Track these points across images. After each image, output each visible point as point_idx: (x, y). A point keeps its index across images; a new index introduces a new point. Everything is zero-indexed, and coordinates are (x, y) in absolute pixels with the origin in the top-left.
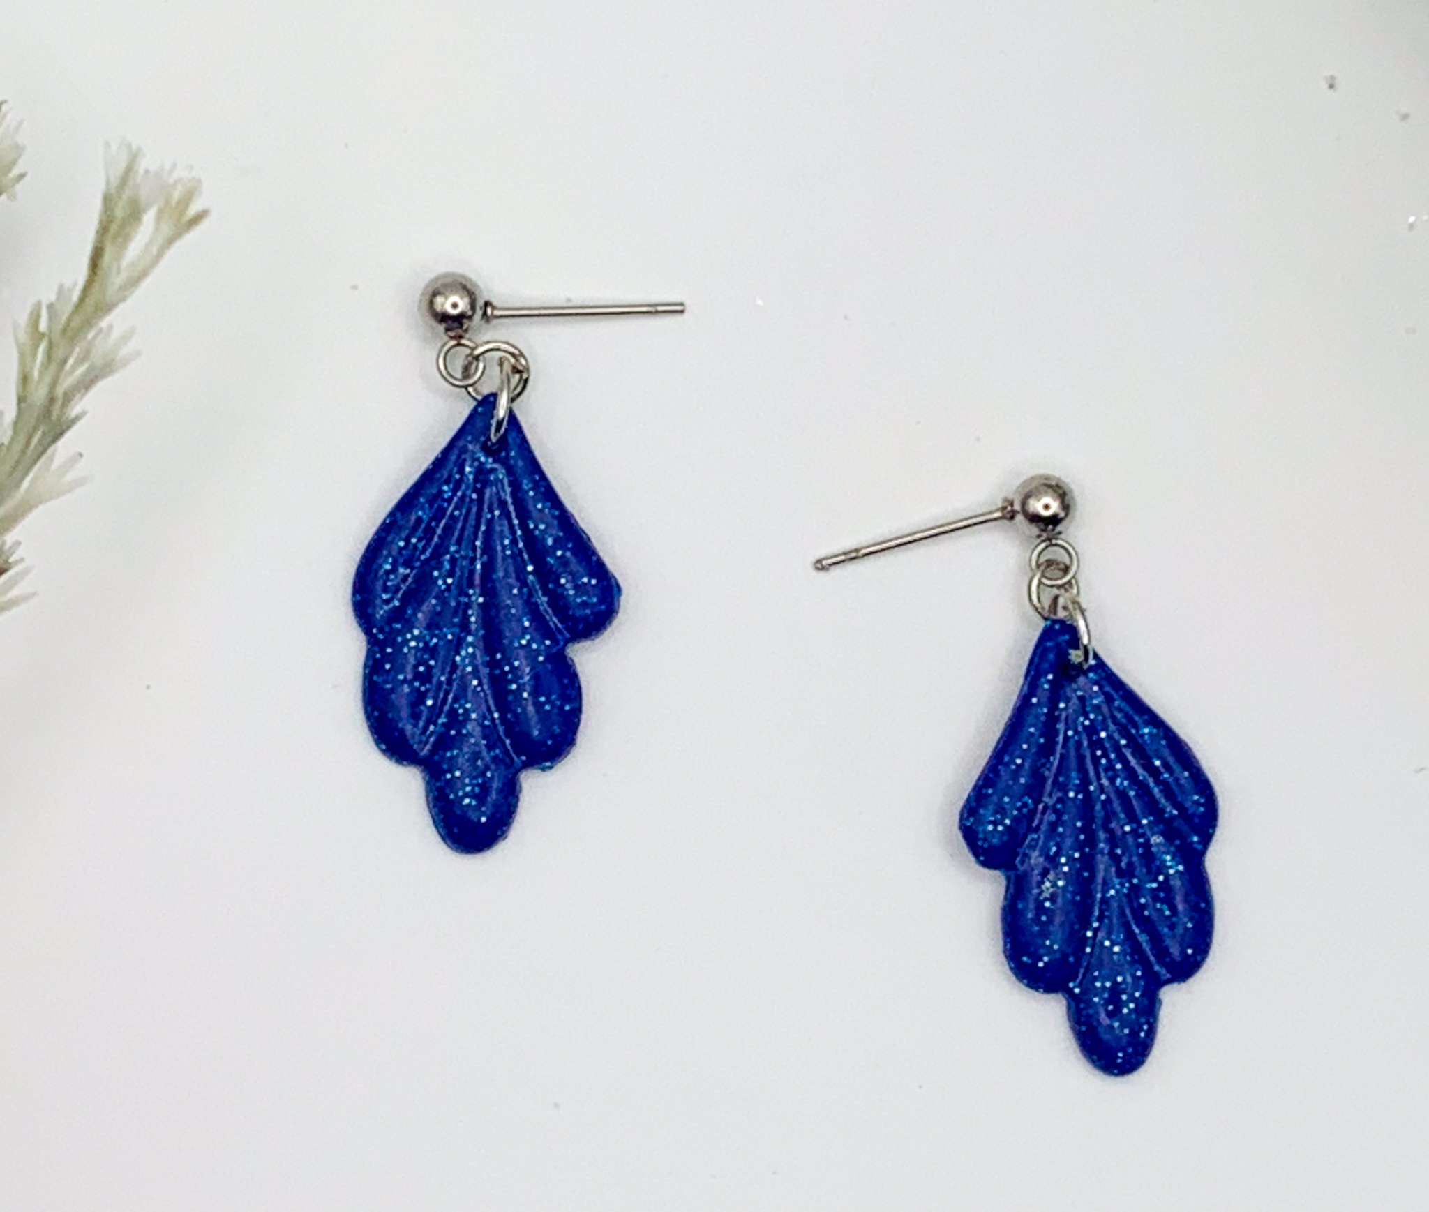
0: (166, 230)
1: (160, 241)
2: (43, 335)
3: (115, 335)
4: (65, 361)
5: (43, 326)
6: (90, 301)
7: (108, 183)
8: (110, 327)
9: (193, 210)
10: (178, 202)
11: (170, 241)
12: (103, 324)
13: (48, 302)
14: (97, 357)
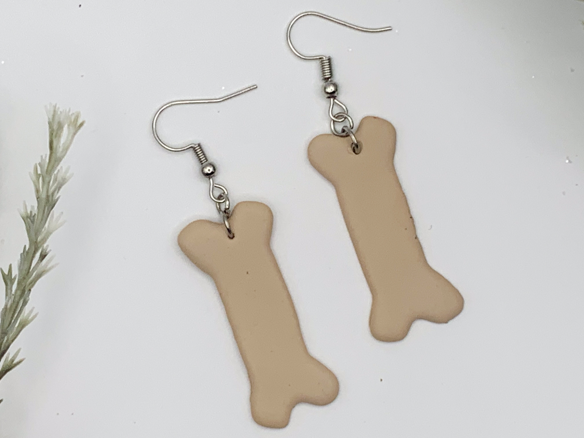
0: (72, 131)
1: (71, 134)
2: (40, 175)
3: (64, 170)
4: (49, 182)
5: (39, 172)
6: (53, 160)
7: (49, 119)
8: (61, 167)
9: (80, 121)
10: (74, 120)
11: (75, 134)
12: (59, 168)
13: (39, 162)
14: (59, 178)
